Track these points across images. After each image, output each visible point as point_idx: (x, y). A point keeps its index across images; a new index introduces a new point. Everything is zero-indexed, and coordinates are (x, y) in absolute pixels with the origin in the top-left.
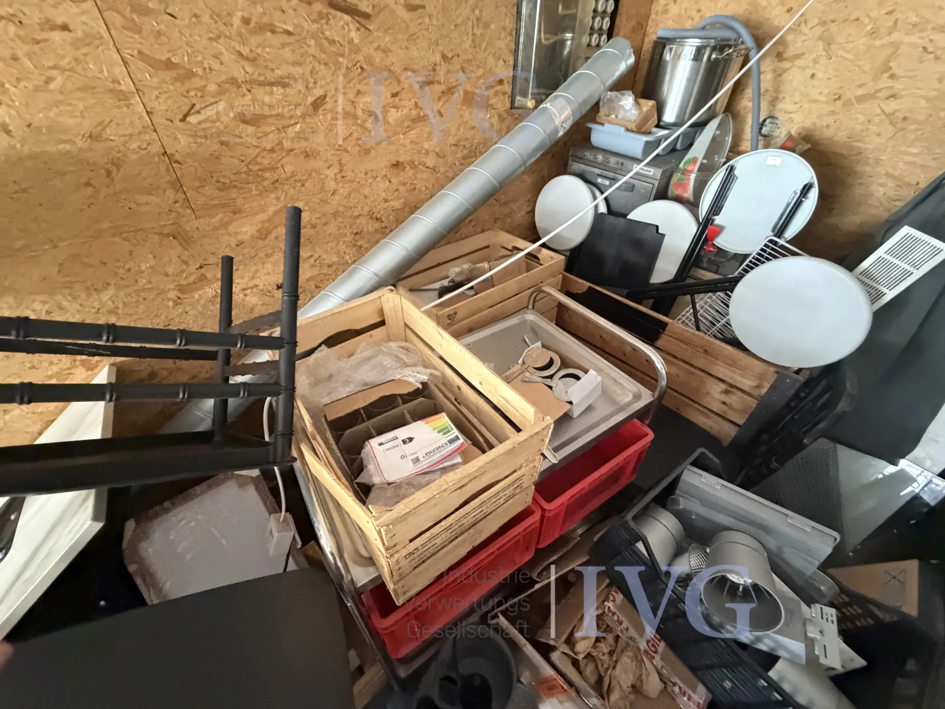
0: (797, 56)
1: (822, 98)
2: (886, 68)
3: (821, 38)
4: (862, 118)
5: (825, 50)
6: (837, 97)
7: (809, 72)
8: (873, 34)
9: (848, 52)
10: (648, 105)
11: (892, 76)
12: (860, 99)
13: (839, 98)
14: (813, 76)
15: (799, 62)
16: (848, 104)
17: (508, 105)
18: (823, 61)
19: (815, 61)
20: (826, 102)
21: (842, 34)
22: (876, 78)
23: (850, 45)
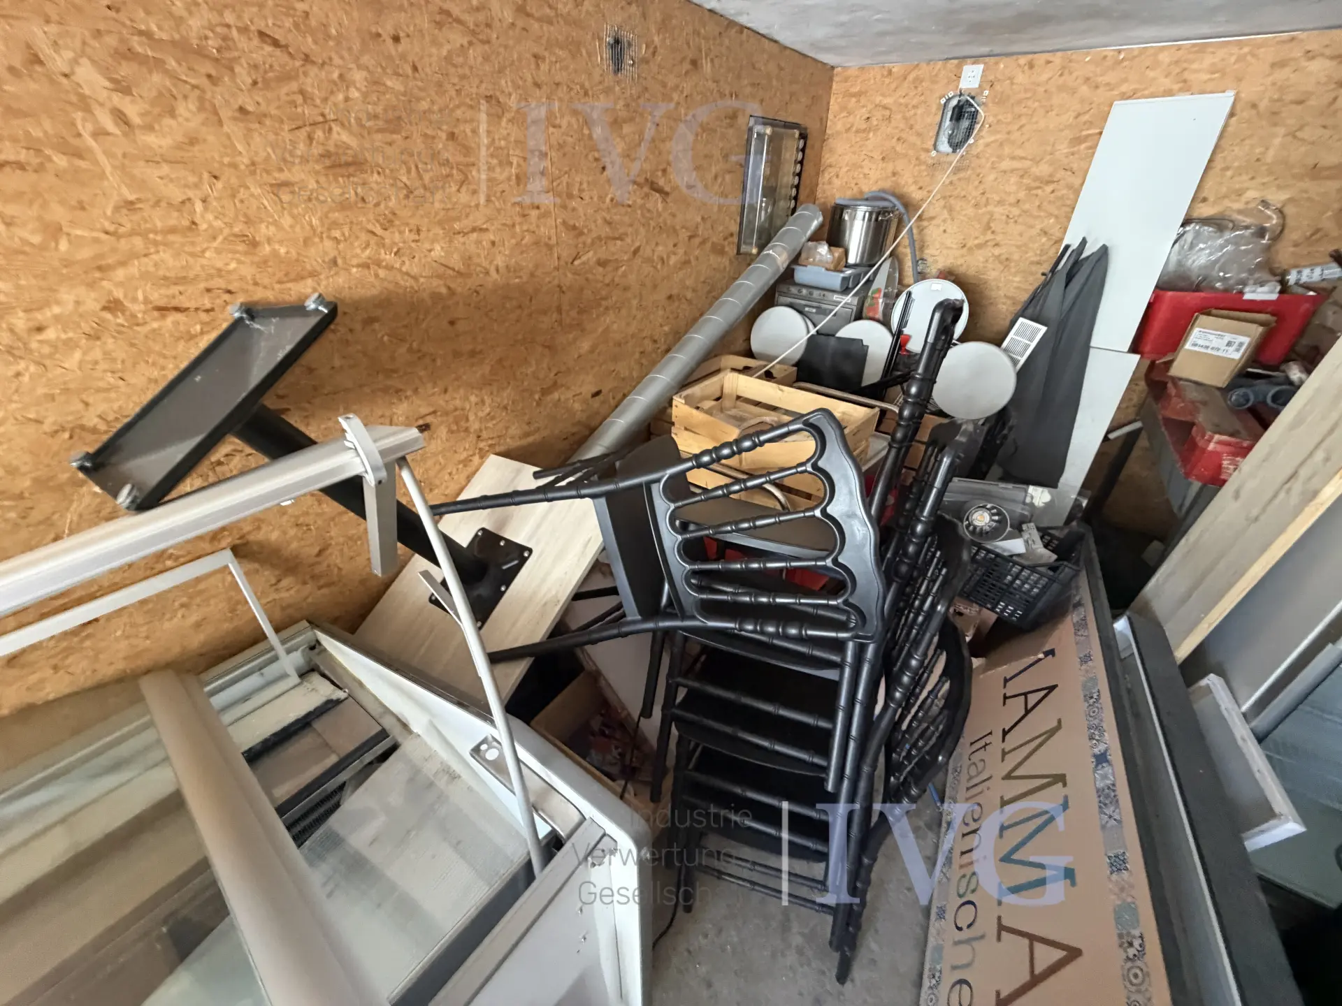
0: (932, 218)
1: (954, 246)
2: (988, 227)
3: (945, 207)
4: (981, 259)
5: (949, 215)
7: (942, 229)
8: (976, 205)
9: (964, 216)
10: (838, 252)
11: (993, 232)
12: (979, 246)
13: (964, 246)
14: (945, 231)
15: (934, 222)
16: (971, 250)
17: (735, 251)
18: (949, 221)
19: (944, 221)
20: (957, 249)
21: (957, 205)
22: (984, 233)
23: (964, 213)
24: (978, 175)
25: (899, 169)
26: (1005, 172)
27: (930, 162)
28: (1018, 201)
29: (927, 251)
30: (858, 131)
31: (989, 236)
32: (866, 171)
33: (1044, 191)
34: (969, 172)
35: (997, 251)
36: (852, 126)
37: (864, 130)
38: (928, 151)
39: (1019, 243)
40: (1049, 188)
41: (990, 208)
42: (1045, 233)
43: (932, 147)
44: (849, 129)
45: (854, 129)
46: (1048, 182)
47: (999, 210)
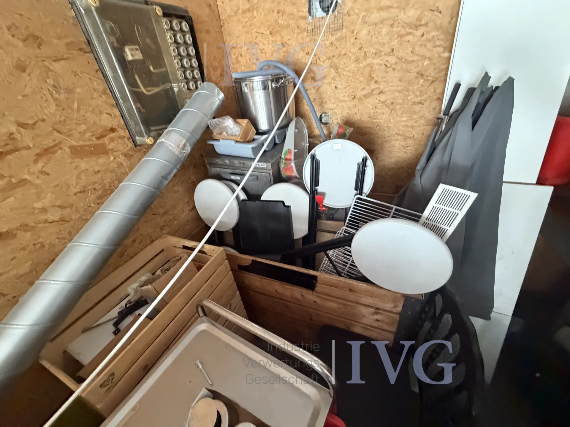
1: (346, 99)
2: (371, 78)
3: (331, 67)
4: (371, 106)
5: (337, 73)
6: (353, 97)
7: (333, 86)
8: (357, 60)
9: (349, 72)
11: (376, 82)
12: (367, 96)
14: (336, 87)
15: (326, 81)
16: (360, 100)
17: (131, 145)
18: (338, 78)
19: (334, 79)
20: (349, 101)
21: (342, 63)
22: (368, 84)
23: (348, 69)
24: (353, 33)
25: (285, 39)
26: (376, 24)
27: (309, 28)
28: (393, 50)
29: (326, 106)
30: (244, 12)
31: (373, 86)
32: (261, 46)
33: (414, 35)
34: (344, 30)
35: (383, 98)
36: (238, 9)
37: (249, 10)
38: (305, 18)
39: (400, 88)
40: (419, 33)
41: (369, 61)
42: (422, 75)
43: (308, 14)
44: (237, 11)
45: (240, 11)
46: (417, 27)
47: (377, 61)
